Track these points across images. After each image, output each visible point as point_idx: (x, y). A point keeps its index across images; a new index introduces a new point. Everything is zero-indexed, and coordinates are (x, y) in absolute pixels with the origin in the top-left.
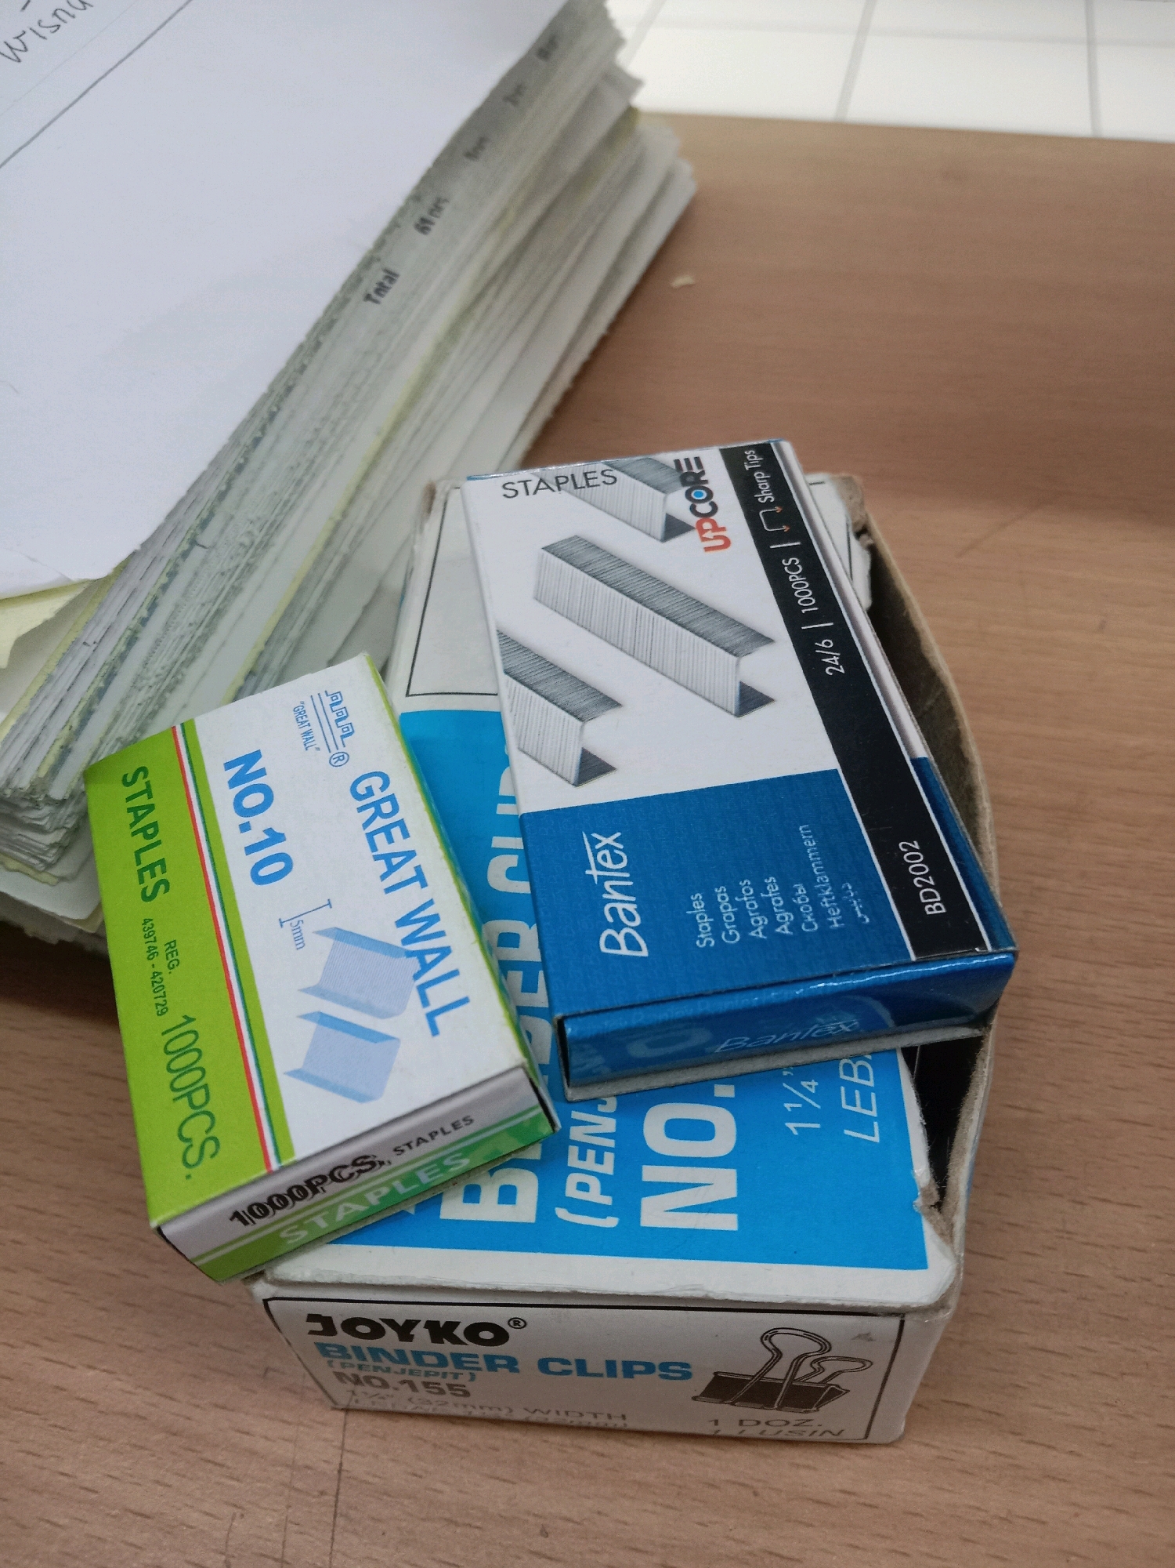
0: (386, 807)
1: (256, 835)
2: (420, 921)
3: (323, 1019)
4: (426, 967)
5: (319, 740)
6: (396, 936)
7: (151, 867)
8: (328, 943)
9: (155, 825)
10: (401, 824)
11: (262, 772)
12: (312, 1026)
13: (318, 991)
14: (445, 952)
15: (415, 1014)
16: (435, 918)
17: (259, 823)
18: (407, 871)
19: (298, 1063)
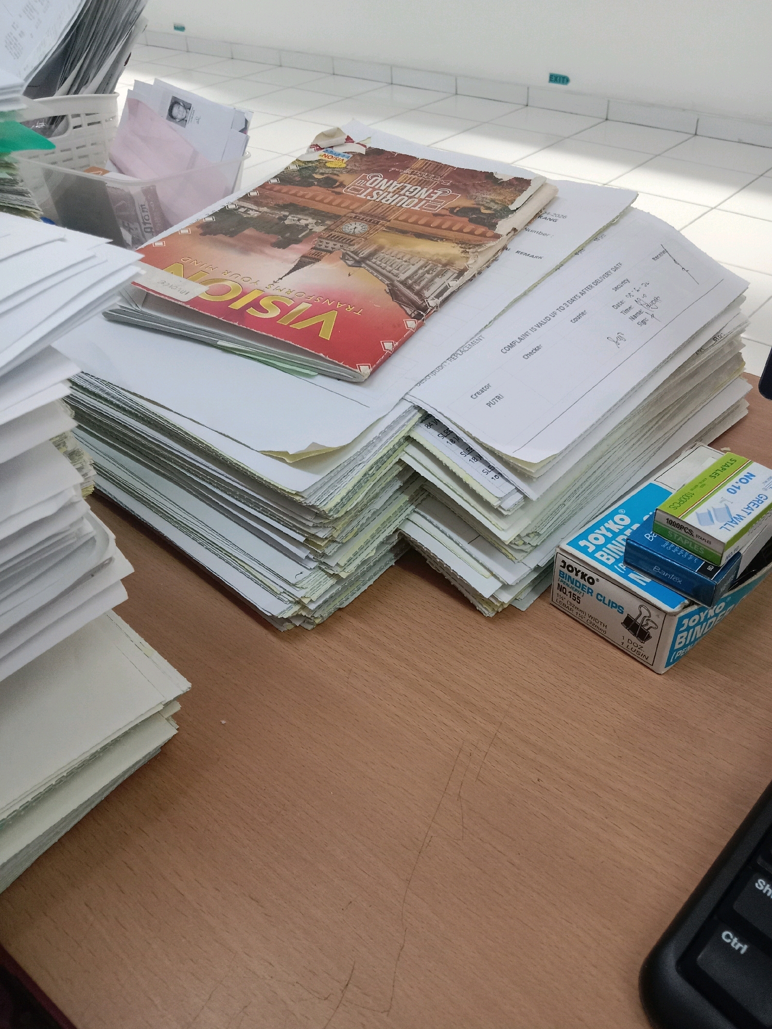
0: (760, 502)
1: (737, 485)
2: (740, 517)
3: (709, 512)
4: (731, 522)
5: (766, 484)
6: (734, 515)
7: (716, 474)
8: (724, 506)
9: (725, 469)
10: (758, 506)
11: (751, 479)
12: (707, 511)
13: (714, 510)
14: (737, 524)
15: (722, 524)
16: (742, 519)
17: (740, 484)
18: (749, 511)
19: (699, 513)
